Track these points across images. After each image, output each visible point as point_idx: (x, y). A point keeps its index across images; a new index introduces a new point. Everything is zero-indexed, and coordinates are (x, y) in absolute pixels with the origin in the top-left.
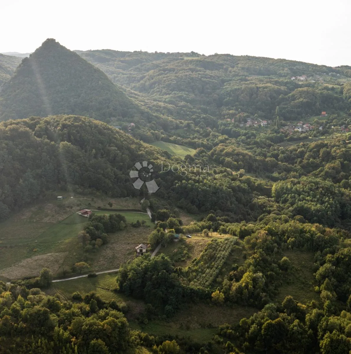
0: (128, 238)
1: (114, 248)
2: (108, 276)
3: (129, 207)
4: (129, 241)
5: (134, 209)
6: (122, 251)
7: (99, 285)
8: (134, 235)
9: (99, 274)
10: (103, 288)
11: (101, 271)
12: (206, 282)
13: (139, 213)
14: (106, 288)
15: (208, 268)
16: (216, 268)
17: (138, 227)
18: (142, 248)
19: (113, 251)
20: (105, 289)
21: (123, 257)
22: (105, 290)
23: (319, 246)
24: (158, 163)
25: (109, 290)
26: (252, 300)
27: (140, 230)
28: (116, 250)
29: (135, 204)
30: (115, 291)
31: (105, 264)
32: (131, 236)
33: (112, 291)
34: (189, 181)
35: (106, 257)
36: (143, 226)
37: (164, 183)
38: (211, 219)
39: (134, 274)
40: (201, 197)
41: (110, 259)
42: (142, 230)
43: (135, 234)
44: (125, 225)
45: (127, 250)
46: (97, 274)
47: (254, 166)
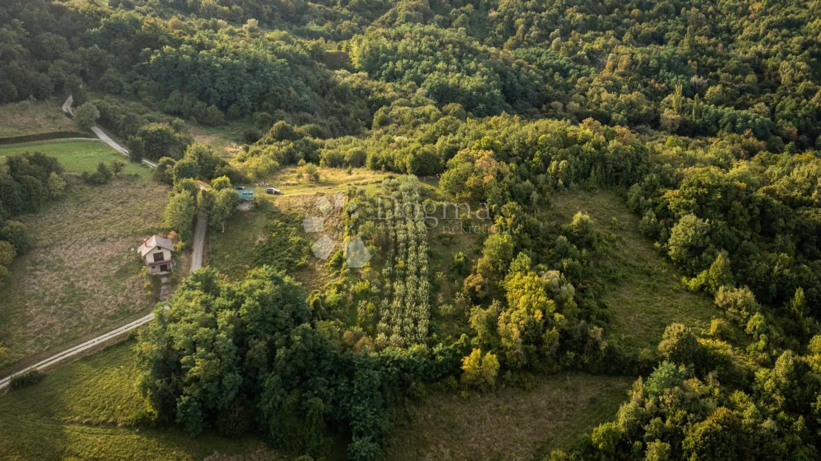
0: (91, 222)
1: (61, 261)
2: (85, 366)
3: (40, 126)
4: (103, 231)
5: (59, 131)
6: (93, 266)
7: (69, 412)
8: (108, 210)
9: (50, 368)
10: (88, 424)
11: (51, 352)
12: (416, 322)
13: (75, 141)
14: (103, 418)
15: (393, 277)
16: (418, 274)
17: (105, 183)
18: (159, 248)
19: (64, 274)
20: (97, 425)
21: (104, 288)
22: (99, 430)
23: (621, 171)
24: (77, 9)
25: (114, 424)
26: (571, 354)
27: (115, 189)
28: (71, 268)
29: (54, 118)
30: (143, 424)
31: (51, 325)
32: (96, 213)
33: (128, 427)
34: (180, 46)
35: (47, 299)
36: (120, 178)
37: (112, 56)
38: (283, 135)
39: (210, 359)
40: (223, 84)
41: (64, 303)
42: (124, 190)
43: (108, 205)
44: (65, 184)
45: (109, 261)
46: (40, 366)
47: (265, 14)
